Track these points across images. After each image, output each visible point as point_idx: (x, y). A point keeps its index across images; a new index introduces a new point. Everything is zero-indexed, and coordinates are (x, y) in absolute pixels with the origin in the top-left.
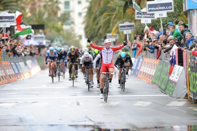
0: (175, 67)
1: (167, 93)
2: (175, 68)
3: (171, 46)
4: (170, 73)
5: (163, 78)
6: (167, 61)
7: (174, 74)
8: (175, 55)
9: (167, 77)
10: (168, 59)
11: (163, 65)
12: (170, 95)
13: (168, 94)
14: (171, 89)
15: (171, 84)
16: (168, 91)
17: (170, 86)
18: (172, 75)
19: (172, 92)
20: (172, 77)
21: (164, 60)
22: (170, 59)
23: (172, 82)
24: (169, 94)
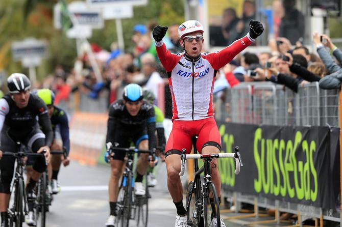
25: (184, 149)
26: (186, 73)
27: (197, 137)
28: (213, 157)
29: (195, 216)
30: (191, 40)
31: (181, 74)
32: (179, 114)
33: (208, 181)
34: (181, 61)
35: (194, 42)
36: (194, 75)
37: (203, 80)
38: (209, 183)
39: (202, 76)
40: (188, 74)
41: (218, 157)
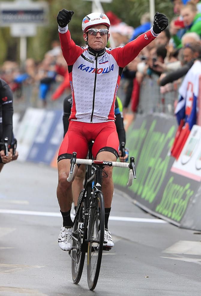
0: (196, 132)
1: (161, 214)
2: (194, 135)
3: (186, 66)
4: (176, 153)
5: (150, 168)
6: (162, 115)
7: (189, 154)
8: (196, 94)
9: (163, 166)
10: (169, 107)
11: (148, 127)
12: (173, 220)
13: (167, 216)
14: (176, 201)
15: (177, 187)
16: (167, 207)
17: (176, 194)
18: (183, 157)
19: (183, 213)
20: (183, 164)
21: (150, 112)
22: (179, 107)
23: (181, 180)
24: (170, 218)
25: (75, 153)
26: (89, 67)
27: (93, 142)
28: (105, 165)
29: (81, 227)
30: (95, 34)
31: (83, 68)
32: (77, 113)
33: (97, 190)
34: (84, 54)
35: (99, 35)
36: (96, 71)
37: (107, 76)
38: (98, 192)
39: (106, 72)
40: (90, 69)
41: (111, 165)
